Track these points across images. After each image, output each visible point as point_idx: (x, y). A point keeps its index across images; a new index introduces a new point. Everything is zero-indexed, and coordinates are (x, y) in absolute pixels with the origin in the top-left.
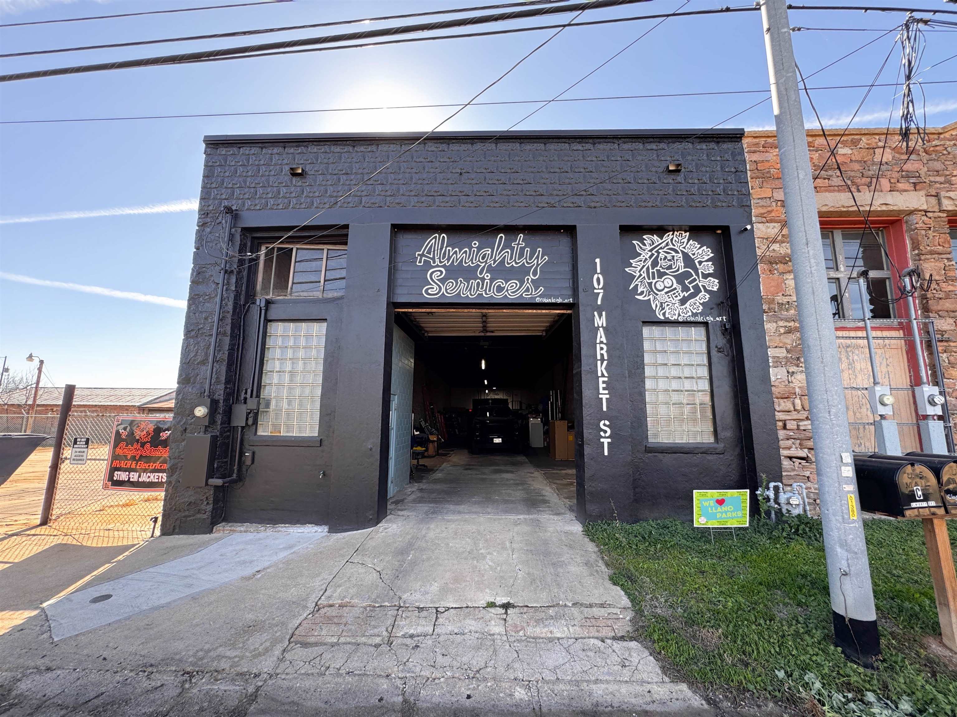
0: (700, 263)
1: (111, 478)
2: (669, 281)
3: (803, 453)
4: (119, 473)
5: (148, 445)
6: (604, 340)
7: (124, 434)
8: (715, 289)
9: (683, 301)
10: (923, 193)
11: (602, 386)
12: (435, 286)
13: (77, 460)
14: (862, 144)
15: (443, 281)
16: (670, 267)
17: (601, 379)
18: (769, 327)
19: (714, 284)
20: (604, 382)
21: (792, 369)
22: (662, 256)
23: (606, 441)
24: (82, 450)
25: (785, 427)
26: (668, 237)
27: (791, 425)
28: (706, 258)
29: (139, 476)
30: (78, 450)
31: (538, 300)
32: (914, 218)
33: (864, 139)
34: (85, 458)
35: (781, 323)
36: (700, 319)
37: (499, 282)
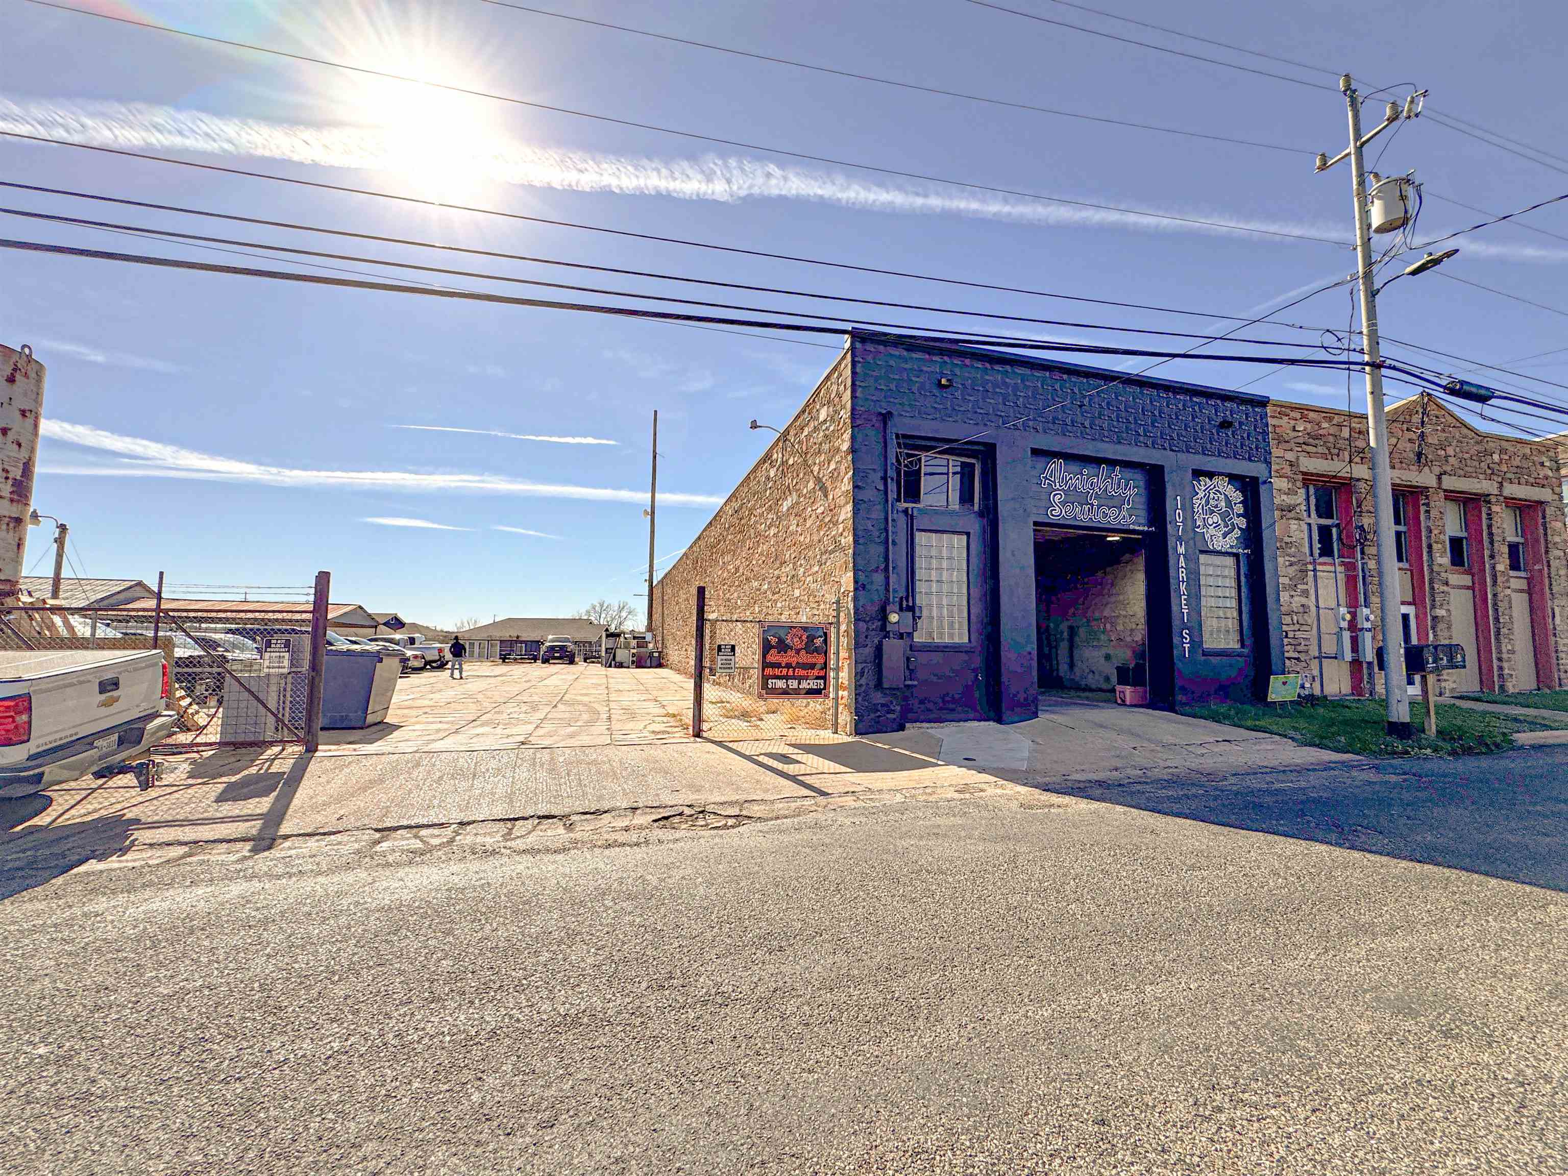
0: (1235, 504)
1: (765, 686)
2: (1216, 518)
3: (1296, 655)
4: (774, 681)
5: (803, 652)
6: (1183, 565)
7: (774, 641)
8: (1244, 527)
9: (1225, 535)
10: (1366, 466)
11: (1184, 602)
12: (1057, 508)
13: (724, 668)
14: (1335, 422)
15: (1064, 503)
16: (1216, 506)
17: (1183, 597)
18: (1280, 560)
19: (1242, 523)
20: (1185, 600)
21: (1293, 593)
22: (1211, 496)
23: (1187, 646)
24: (729, 658)
25: (1286, 637)
26: (1216, 480)
27: (1291, 635)
28: (1239, 500)
29: (799, 683)
30: (724, 657)
31: (1132, 527)
32: (1361, 485)
33: (1336, 416)
34: (732, 665)
35: (1287, 558)
36: (1234, 551)
37: (1105, 509)
